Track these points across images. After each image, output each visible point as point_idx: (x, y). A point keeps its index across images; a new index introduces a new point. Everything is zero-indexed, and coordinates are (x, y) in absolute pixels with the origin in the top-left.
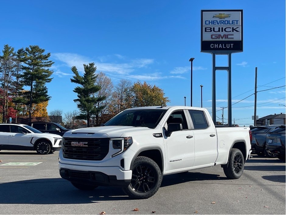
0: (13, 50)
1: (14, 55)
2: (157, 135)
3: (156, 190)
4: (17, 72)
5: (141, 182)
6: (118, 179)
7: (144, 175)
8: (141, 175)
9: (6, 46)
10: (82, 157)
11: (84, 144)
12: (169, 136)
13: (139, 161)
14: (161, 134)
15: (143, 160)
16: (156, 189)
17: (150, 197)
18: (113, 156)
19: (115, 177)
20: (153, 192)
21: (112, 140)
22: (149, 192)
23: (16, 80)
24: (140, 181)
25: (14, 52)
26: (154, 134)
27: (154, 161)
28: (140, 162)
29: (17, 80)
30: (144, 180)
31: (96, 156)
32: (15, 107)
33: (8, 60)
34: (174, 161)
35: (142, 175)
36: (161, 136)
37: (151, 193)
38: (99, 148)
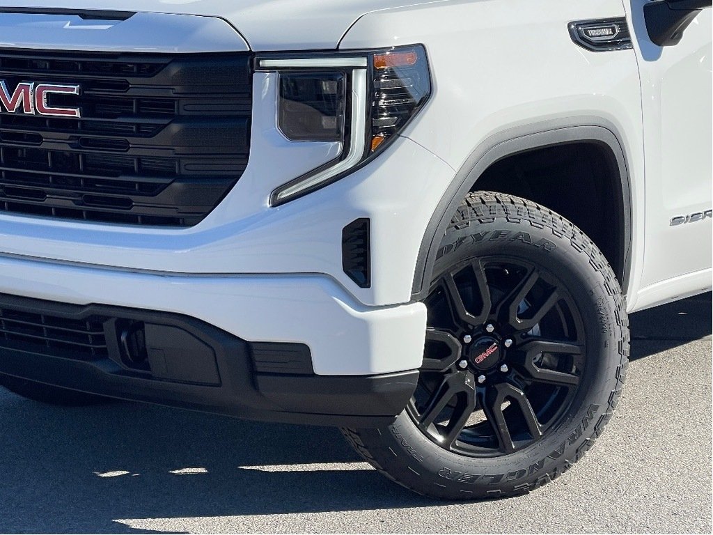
2: (595, 34)
3: (587, 434)
5: (482, 379)
6: (320, 368)
7: (504, 329)
8: (478, 333)
10: (42, 195)
11: (54, 100)
12: (674, 38)
13: (473, 228)
14: (621, 22)
15: (500, 223)
16: (590, 430)
17: (544, 483)
18: (285, 194)
19: (301, 352)
20: (570, 448)
21: (272, 69)
22: (538, 446)
24: (475, 370)
26: (579, 24)
27: (577, 230)
28: (478, 237)
30: (504, 368)
31: (152, 190)
34: (695, 217)
35: (490, 328)
36: (621, 41)
37: (555, 455)
38: (175, 128)
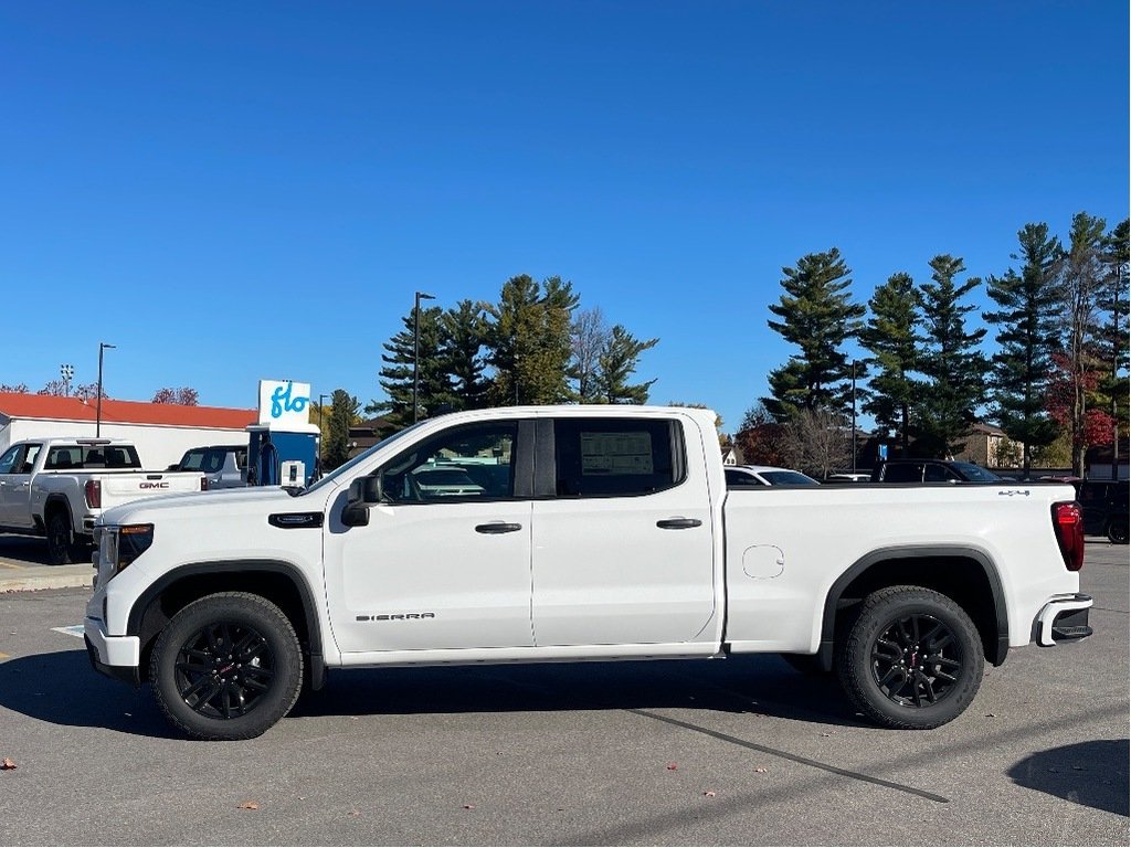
0: (1101, 226)
1: (1105, 243)
4: (1113, 297)
5: (223, 680)
7: (236, 659)
8: (224, 658)
9: (1079, 216)
23: (1112, 323)
24: (220, 675)
25: (1104, 234)
26: (277, 515)
29: (1116, 323)
30: (235, 678)
32: (1112, 407)
33: (1085, 260)
35: (230, 657)
36: (313, 523)
